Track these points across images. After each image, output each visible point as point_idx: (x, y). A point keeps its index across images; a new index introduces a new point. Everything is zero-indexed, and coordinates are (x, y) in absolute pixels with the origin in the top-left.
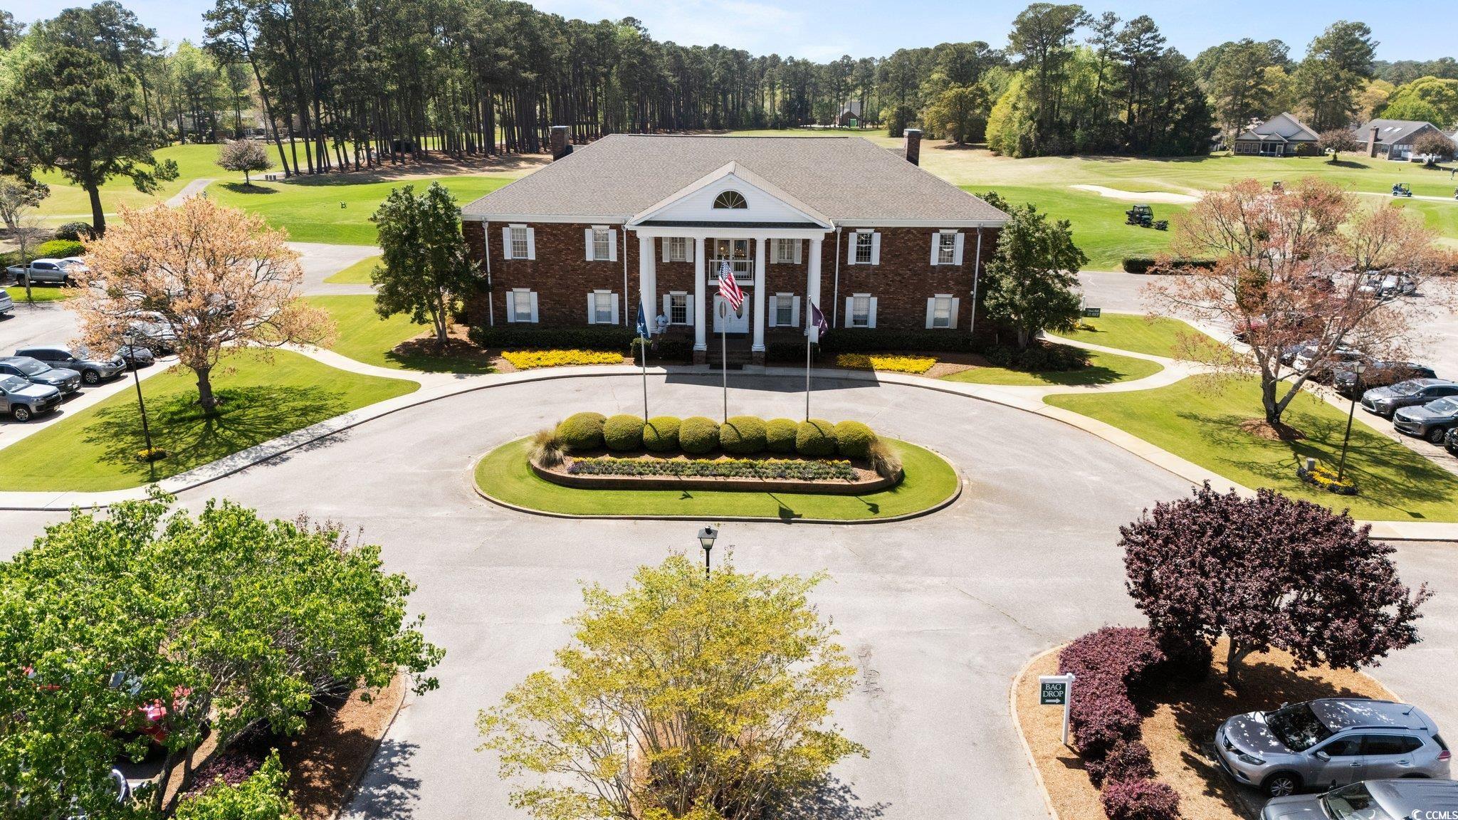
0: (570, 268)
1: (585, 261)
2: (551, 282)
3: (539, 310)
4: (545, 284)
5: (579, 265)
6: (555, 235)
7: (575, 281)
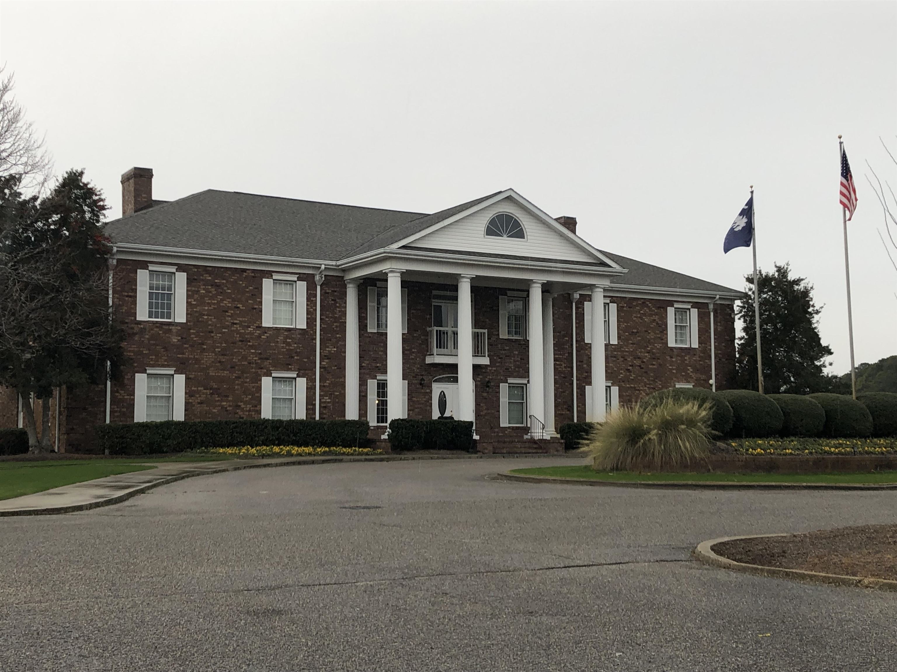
0: (238, 337)
1: (260, 327)
2: (208, 358)
3: (187, 404)
4: (197, 361)
5: (251, 333)
6: (217, 286)
7: (244, 358)
